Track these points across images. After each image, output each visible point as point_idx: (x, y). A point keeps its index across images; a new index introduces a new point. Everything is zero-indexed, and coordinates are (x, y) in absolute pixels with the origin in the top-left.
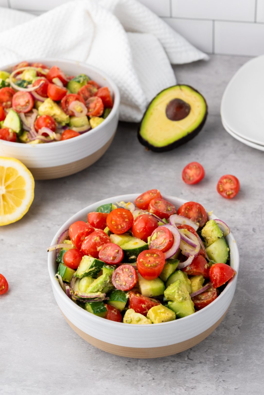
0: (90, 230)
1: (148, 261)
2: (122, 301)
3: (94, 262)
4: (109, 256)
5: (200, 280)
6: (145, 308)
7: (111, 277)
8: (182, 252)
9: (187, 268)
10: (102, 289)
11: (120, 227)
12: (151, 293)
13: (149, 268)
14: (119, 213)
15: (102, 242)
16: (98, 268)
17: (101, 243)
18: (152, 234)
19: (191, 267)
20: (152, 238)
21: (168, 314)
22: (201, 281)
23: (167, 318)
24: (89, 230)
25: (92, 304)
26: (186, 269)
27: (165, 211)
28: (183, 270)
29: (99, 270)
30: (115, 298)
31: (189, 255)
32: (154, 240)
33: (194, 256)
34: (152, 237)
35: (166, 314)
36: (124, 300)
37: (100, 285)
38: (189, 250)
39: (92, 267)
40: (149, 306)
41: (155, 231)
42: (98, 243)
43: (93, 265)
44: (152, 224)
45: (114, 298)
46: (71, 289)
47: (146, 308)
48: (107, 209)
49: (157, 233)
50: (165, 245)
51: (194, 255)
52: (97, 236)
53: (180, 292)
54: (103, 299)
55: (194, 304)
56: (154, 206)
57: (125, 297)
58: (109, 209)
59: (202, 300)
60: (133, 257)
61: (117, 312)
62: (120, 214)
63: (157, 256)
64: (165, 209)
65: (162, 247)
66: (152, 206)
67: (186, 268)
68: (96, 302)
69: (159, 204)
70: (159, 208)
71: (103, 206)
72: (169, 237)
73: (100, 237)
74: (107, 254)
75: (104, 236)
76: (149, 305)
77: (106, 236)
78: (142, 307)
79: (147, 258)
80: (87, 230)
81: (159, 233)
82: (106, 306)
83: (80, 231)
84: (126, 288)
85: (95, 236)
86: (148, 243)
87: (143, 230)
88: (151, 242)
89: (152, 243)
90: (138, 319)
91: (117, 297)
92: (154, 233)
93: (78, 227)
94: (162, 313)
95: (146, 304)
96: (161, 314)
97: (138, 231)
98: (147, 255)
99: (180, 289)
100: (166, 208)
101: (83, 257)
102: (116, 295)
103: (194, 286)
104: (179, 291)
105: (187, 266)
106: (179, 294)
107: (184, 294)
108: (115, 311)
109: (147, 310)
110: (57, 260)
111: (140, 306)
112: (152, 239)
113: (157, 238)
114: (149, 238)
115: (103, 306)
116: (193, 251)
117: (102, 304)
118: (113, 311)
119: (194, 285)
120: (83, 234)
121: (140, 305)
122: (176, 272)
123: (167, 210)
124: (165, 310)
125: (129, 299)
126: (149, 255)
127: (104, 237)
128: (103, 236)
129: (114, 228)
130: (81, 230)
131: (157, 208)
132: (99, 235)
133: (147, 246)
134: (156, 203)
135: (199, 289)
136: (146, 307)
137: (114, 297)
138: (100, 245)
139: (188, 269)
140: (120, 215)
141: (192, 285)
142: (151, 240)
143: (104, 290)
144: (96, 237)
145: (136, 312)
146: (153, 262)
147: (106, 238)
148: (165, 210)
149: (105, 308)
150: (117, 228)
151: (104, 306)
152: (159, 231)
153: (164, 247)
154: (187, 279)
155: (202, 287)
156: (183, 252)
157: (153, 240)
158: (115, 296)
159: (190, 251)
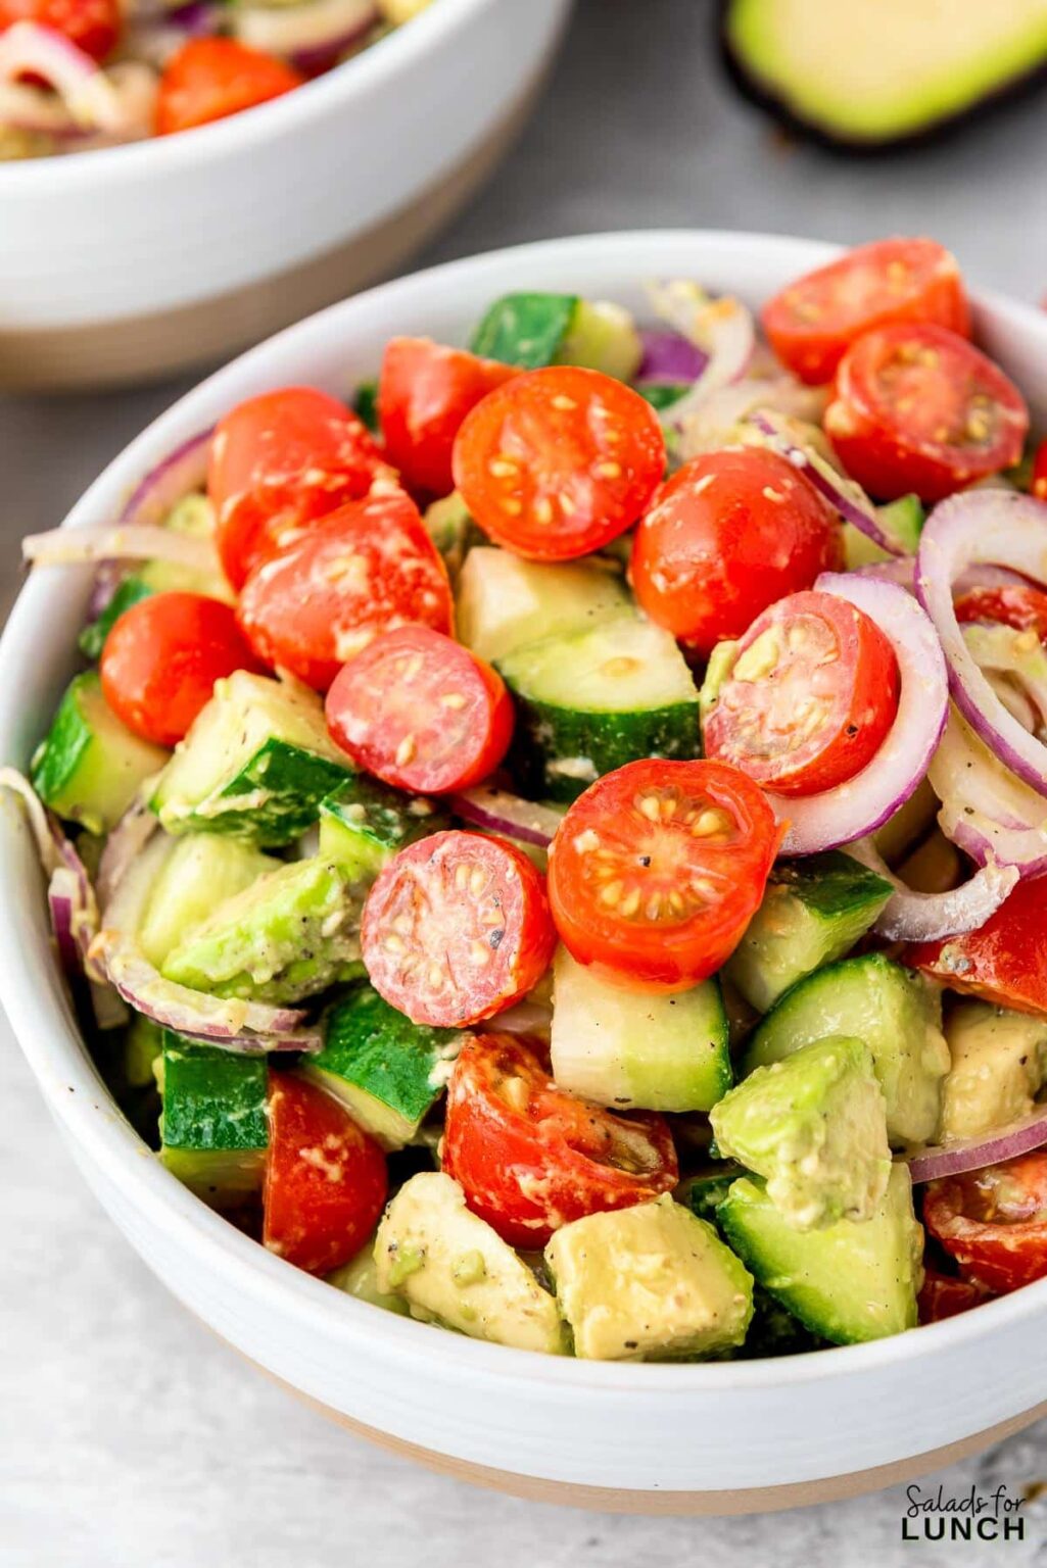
0: (341, 480)
1: (641, 863)
2: (392, 1097)
3: (260, 754)
4: (397, 724)
5: (1024, 1060)
6: (538, 1203)
7: (357, 894)
8: (940, 815)
9: (946, 951)
10: (279, 968)
11: (543, 511)
12: (620, 1089)
13: (615, 925)
14: (562, 402)
15: (378, 599)
16: (291, 796)
17: (371, 606)
18: (755, 625)
19: (975, 956)
20: (746, 657)
21: (680, 1301)
22: (1031, 1065)
23: (672, 1329)
24: (327, 481)
25: (179, 1062)
26: (936, 958)
27: (933, 443)
28: (912, 956)
29: (300, 810)
30: (353, 1059)
31: (988, 856)
32: (750, 684)
33: (1014, 876)
34: (745, 648)
35: (671, 1303)
36: (404, 1095)
37: (260, 943)
38: (994, 820)
39: (242, 786)
40: (570, 1196)
41: (777, 612)
42: (348, 598)
43: (253, 777)
44: (773, 549)
45: (346, 1054)
46: (90, 895)
47: (548, 1203)
48: (538, 327)
49: (788, 630)
50: (807, 754)
51: (1021, 868)
52: (357, 551)
53: (810, 1165)
54: (268, 1045)
55: (920, 1241)
56: (872, 384)
57: (423, 1071)
58: (553, 330)
59: (1002, 1220)
60: (576, 767)
61: (345, 1164)
62: (569, 414)
63: (718, 832)
64: (939, 422)
65: (783, 758)
66: (857, 379)
67: (933, 950)
68: (219, 1051)
69: (913, 376)
70: (905, 406)
71: (517, 302)
72: (848, 700)
73: (375, 556)
74: (387, 708)
75: (406, 554)
76: (571, 1188)
77: (423, 564)
78: (515, 1184)
79: (646, 827)
80: (313, 477)
81: (796, 635)
82: (268, 1108)
83: (265, 472)
84: (437, 1015)
85: (345, 541)
86: (705, 696)
87: (695, 580)
88: (729, 691)
89: (735, 702)
90: (467, 1271)
91: (370, 1055)
92: (767, 625)
93: (267, 435)
94: (643, 1280)
95: (550, 1174)
96: (636, 1287)
97: (659, 581)
98: (649, 806)
99: (819, 1138)
100: (953, 418)
101: (220, 685)
102: (368, 1031)
103: (964, 1095)
104: (808, 1153)
105: (948, 939)
106: (801, 1177)
107: (848, 1182)
108: (331, 1156)
109: (554, 1218)
110: (83, 641)
111: (506, 1179)
112: (741, 672)
113: (772, 674)
114: (722, 653)
115: (254, 1095)
116: (1020, 827)
117: (252, 1079)
118: (314, 1156)
119: (969, 1086)
120: (281, 498)
121: (508, 1172)
122: (850, 964)
123: (961, 437)
124: (667, 1264)
125: (444, 1092)
126: (661, 810)
127: (408, 565)
128: (396, 559)
129: (499, 511)
130: (275, 465)
131: (883, 409)
132: (375, 540)
133: (694, 709)
134: (895, 359)
135: (998, 1119)
136: (544, 1195)
137: (349, 1046)
138: (361, 621)
139: (949, 962)
140: (570, 423)
141: (954, 1081)
142: (729, 673)
143: (295, 975)
144: (346, 549)
145: (471, 1205)
146: (667, 876)
147: (419, 573)
148: (941, 434)
149: (264, 1119)
150: (526, 514)
151: (255, 1102)
152: (804, 623)
153: (795, 760)
154: (922, 1033)
155: (1027, 1113)
156: (952, 820)
157: (744, 681)
158: (362, 1043)
159: (996, 827)
